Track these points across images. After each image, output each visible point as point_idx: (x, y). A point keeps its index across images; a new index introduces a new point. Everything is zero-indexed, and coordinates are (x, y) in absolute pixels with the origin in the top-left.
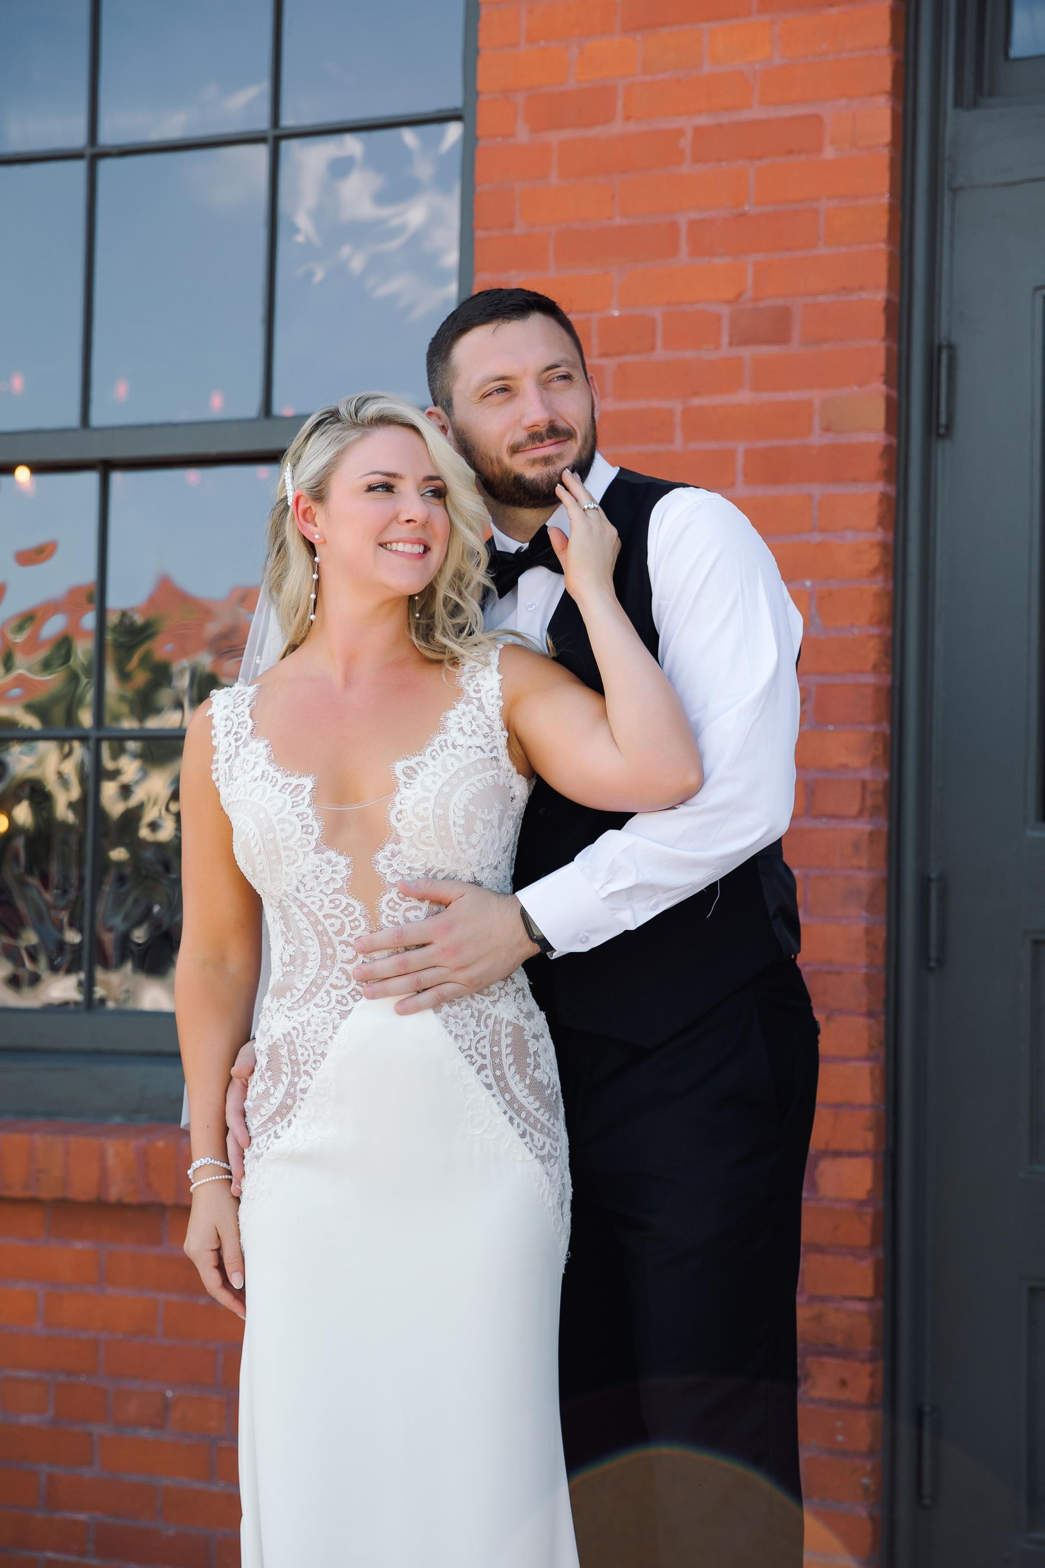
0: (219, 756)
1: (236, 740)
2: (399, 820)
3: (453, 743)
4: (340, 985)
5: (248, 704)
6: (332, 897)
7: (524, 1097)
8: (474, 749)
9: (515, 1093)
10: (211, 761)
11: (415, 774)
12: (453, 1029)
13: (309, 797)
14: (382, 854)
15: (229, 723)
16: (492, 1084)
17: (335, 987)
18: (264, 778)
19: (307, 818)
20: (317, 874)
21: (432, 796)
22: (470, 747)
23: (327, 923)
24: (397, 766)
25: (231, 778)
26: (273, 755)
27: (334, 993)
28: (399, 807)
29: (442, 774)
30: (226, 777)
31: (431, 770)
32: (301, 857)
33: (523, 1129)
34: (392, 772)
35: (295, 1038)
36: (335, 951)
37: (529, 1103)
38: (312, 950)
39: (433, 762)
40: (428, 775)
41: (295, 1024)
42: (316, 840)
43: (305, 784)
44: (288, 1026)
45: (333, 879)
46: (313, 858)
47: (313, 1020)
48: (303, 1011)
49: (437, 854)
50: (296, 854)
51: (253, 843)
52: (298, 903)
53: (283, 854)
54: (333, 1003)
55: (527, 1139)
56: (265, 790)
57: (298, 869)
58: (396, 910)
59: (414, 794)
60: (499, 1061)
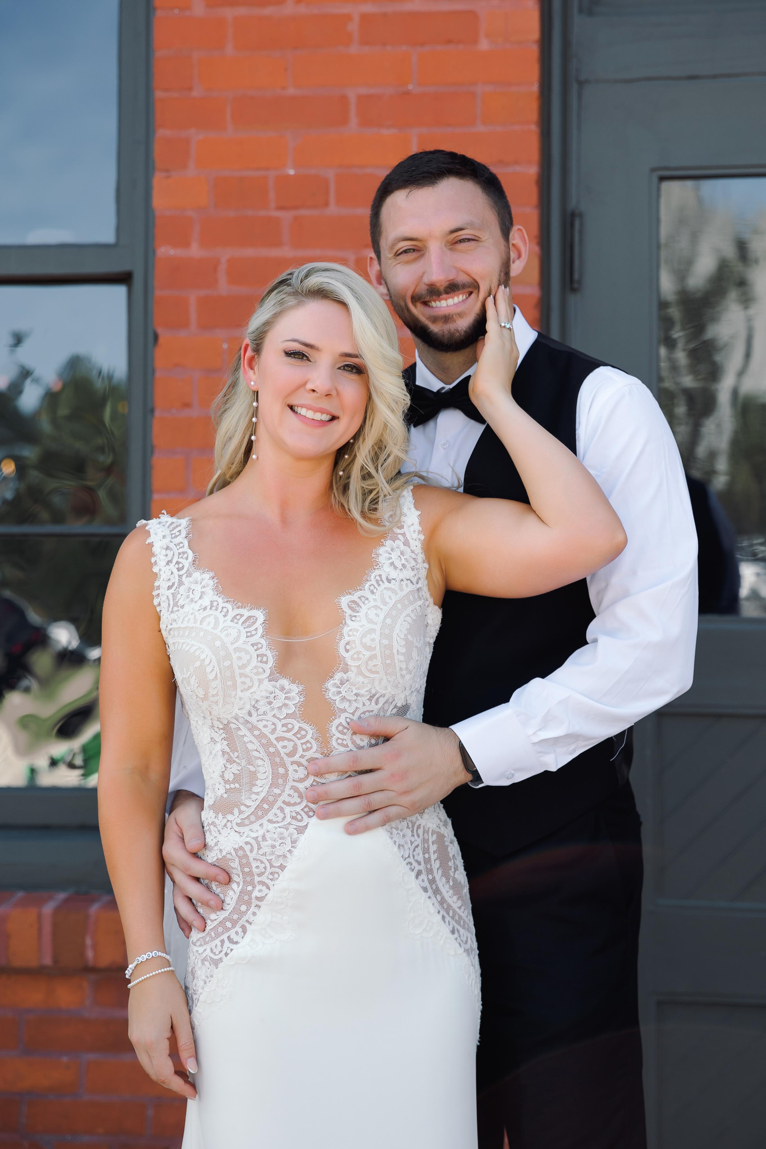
0: (162, 583)
1: (179, 570)
2: (347, 651)
3: (387, 577)
4: (292, 802)
5: (184, 536)
6: (284, 721)
7: (450, 897)
8: (405, 582)
9: (443, 894)
10: (152, 588)
11: (358, 607)
12: (397, 840)
13: (262, 628)
14: (332, 682)
15: (170, 553)
16: (427, 887)
17: (288, 804)
18: (214, 608)
19: (261, 648)
20: (270, 700)
21: (378, 628)
22: (402, 580)
23: (279, 745)
24: (343, 601)
25: (176, 604)
26: (220, 587)
27: (288, 810)
28: (347, 639)
29: (382, 607)
30: (169, 604)
31: (372, 603)
32: (256, 683)
33: (453, 927)
34: (338, 606)
35: (248, 853)
36: (287, 770)
37: (454, 902)
38: (261, 769)
39: (373, 596)
40: (370, 608)
41: (248, 839)
42: (270, 668)
43: (257, 616)
44: (240, 841)
45: (285, 705)
46: (268, 686)
47: (268, 836)
48: (256, 826)
49: (381, 680)
50: (251, 680)
51: (209, 669)
52: (250, 726)
53: (239, 681)
54: (288, 819)
55: (456, 935)
56: (216, 619)
57: (252, 695)
58: (345, 734)
59: (361, 626)
60: (430, 866)
